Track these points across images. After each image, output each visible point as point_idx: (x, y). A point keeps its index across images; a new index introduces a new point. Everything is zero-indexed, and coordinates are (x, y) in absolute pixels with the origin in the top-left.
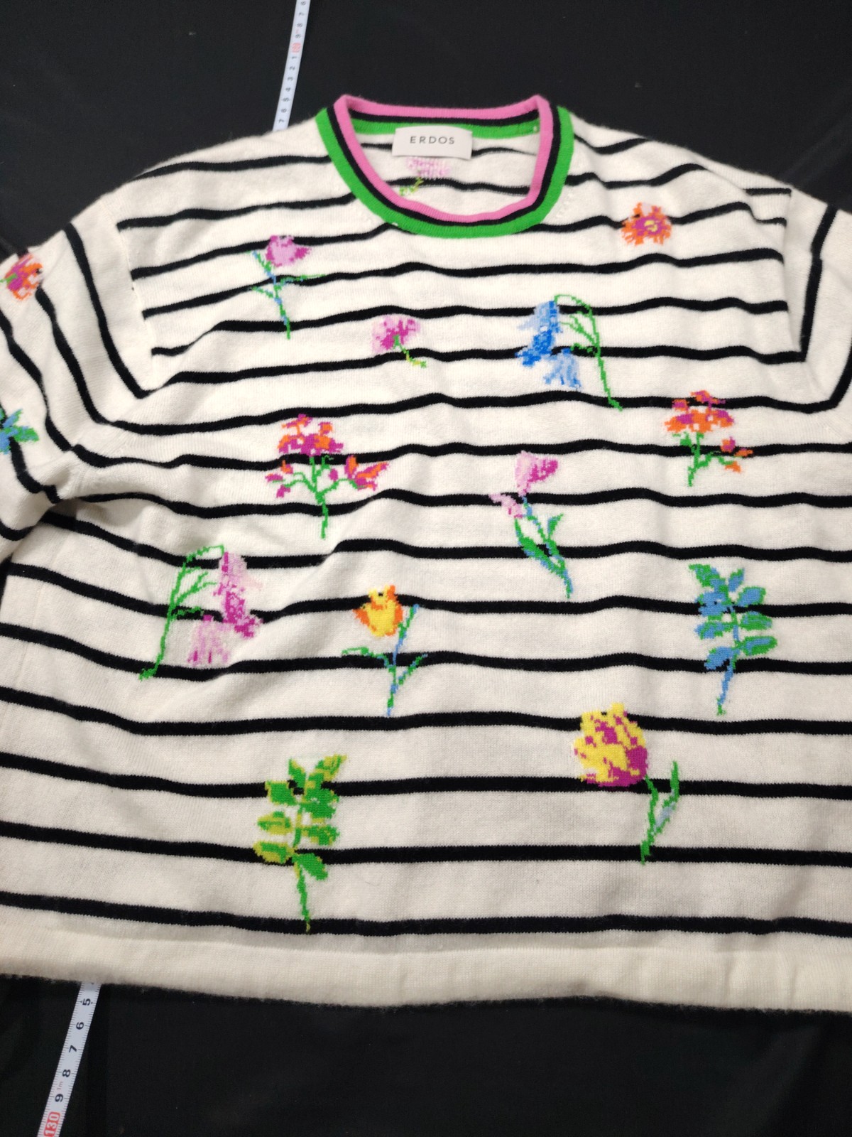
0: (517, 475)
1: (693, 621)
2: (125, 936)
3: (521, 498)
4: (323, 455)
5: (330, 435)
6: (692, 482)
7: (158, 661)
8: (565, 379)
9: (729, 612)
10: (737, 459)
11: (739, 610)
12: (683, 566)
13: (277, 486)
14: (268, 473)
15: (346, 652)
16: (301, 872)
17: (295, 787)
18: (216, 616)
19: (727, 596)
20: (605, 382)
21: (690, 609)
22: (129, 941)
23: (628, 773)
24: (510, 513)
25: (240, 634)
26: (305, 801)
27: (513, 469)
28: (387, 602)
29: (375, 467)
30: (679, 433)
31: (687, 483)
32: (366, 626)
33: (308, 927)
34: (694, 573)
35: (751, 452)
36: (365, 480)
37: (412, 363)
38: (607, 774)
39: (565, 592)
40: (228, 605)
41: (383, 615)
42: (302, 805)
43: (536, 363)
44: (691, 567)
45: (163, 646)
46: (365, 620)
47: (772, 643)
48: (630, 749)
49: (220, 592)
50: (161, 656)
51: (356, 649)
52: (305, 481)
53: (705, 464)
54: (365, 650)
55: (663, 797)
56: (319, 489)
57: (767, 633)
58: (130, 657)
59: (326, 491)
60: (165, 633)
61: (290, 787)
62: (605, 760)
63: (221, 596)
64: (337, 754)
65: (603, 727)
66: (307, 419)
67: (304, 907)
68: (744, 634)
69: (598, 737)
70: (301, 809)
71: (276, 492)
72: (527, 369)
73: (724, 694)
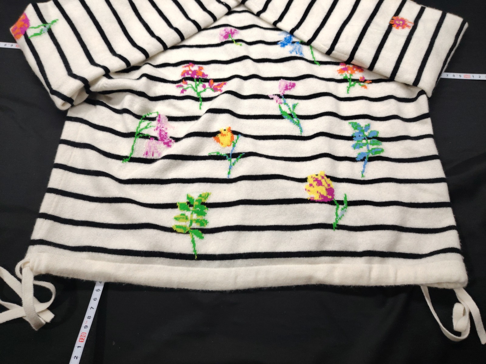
0: (279, 88)
1: (351, 143)
2: (116, 262)
3: (281, 96)
4: (200, 78)
5: (203, 71)
6: (349, 92)
7: (130, 155)
8: (297, 52)
9: (365, 139)
10: (366, 84)
11: (369, 138)
12: (347, 122)
13: (181, 89)
14: (177, 85)
15: (210, 154)
16: (193, 236)
17: (190, 204)
18: (156, 138)
19: (364, 133)
20: (313, 55)
21: (350, 138)
22: (118, 264)
23: (327, 197)
24: (277, 102)
25: (166, 146)
26: (194, 210)
27: (278, 86)
28: (227, 133)
29: (221, 84)
30: (343, 74)
31: (347, 92)
32: (218, 143)
33: (196, 257)
34: (351, 125)
35: (371, 82)
36: (217, 88)
37: (236, 44)
38: (319, 197)
39: (300, 132)
40: (160, 134)
41: (226, 139)
42: (193, 211)
43: (286, 46)
44: (349, 123)
45: (133, 149)
46: (218, 141)
47: (382, 150)
48: (327, 188)
49: (157, 129)
50: (132, 154)
51: (214, 153)
52: (192, 87)
53: (353, 85)
54: (218, 153)
55: (341, 207)
56: (199, 91)
57: (380, 147)
58: (118, 154)
59: (201, 92)
60: (134, 143)
61: (188, 204)
62: (318, 192)
63: (157, 131)
64: (207, 192)
65: (316, 180)
66: (193, 65)
67: (194, 249)
68: (371, 147)
69: (315, 184)
70: (192, 212)
71: (180, 91)
72: (282, 48)
73: (364, 170)
